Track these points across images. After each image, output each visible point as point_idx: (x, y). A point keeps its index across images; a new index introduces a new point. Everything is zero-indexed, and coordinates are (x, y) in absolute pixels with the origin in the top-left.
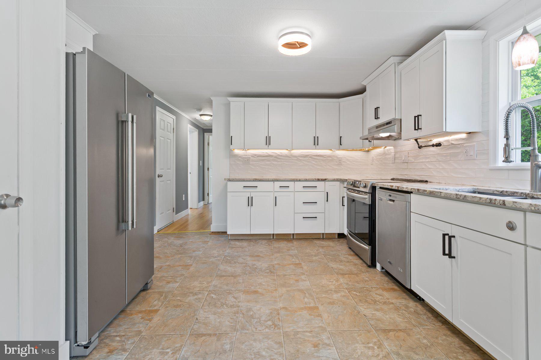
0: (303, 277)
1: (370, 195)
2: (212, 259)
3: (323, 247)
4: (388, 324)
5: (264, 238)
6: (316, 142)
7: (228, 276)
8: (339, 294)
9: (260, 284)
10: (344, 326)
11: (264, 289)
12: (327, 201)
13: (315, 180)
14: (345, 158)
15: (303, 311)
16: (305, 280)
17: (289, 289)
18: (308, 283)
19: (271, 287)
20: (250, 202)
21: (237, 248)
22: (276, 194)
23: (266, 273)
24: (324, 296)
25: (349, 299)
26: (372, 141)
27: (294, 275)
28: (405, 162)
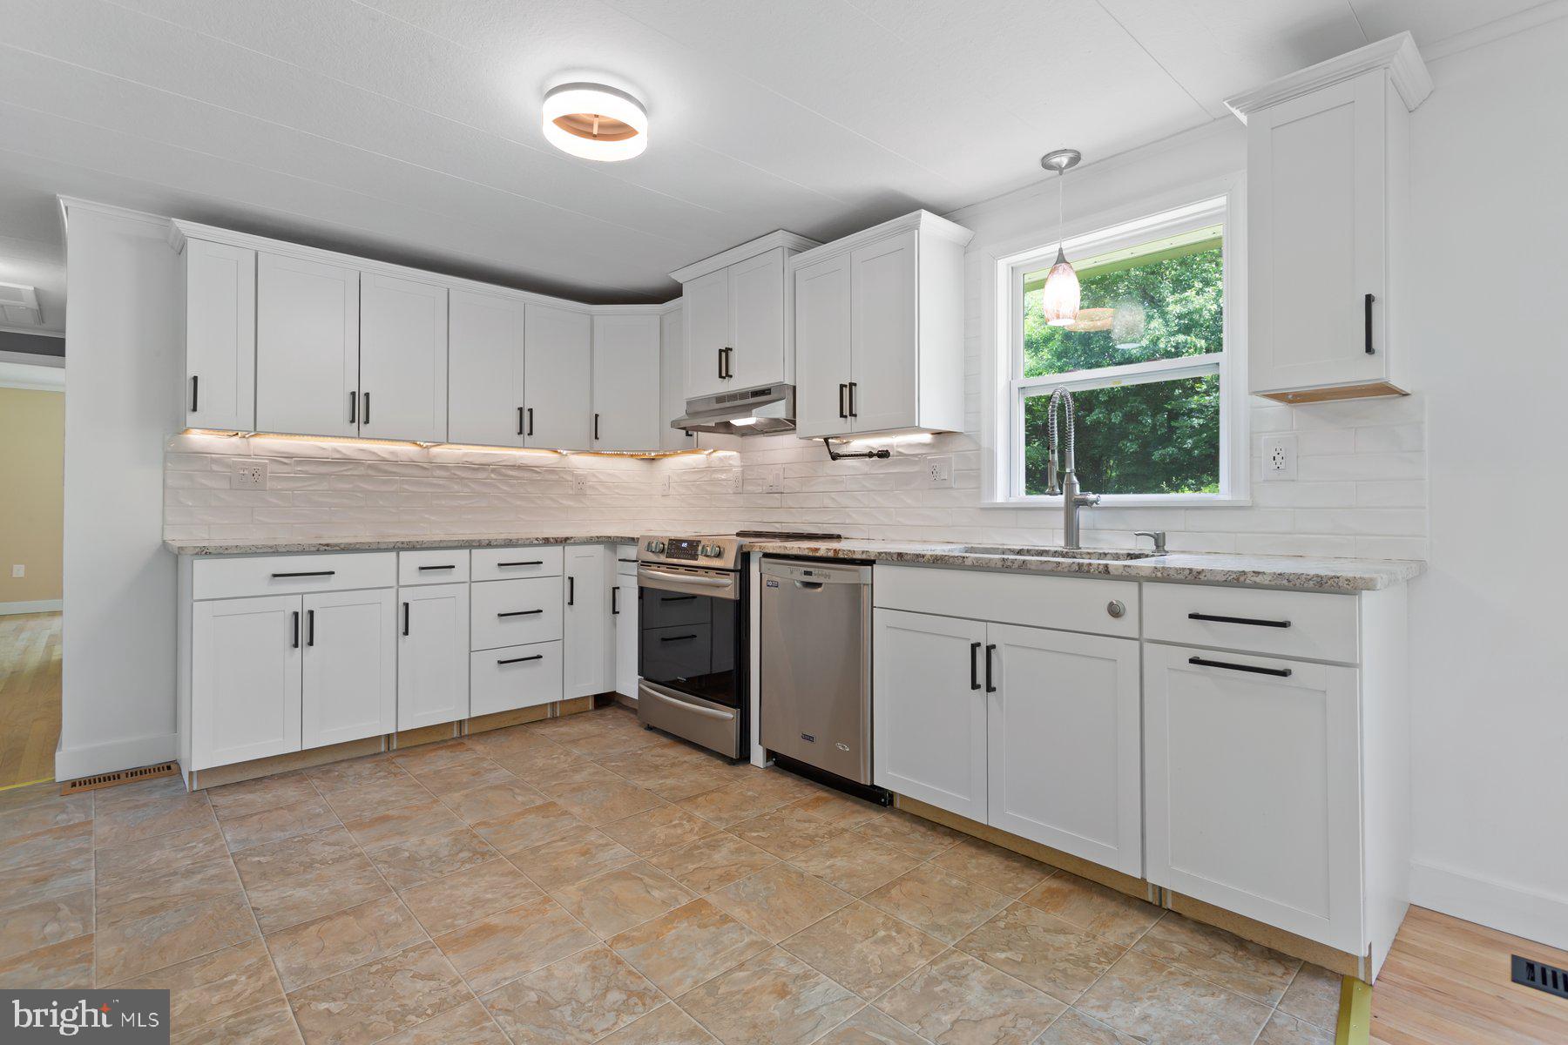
0: (592, 837)
1: (738, 577)
2: (179, 886)
3: (574, 742)
4: (872, 876)
5: (354, 754)
6: (525, 423)
7: (323, 919)
8: (724, 851)
9: (477, 902)
10: (798, 918)
11: (507, 913)
12: (571, 603)
13: (535, 542)
14: (594, 476)
15: (674, 925)
16: (607, 845)
17: (583, 882)
18: (620, 849)
19: (526, 898)
20: (303, 630)
21: (266, 815)
22: (405, 595)
23: (463, 863)
24: (691, 867)
25: (755, 853)
26: (695, 433)
27: (563, 839)
28: (774, 490)
